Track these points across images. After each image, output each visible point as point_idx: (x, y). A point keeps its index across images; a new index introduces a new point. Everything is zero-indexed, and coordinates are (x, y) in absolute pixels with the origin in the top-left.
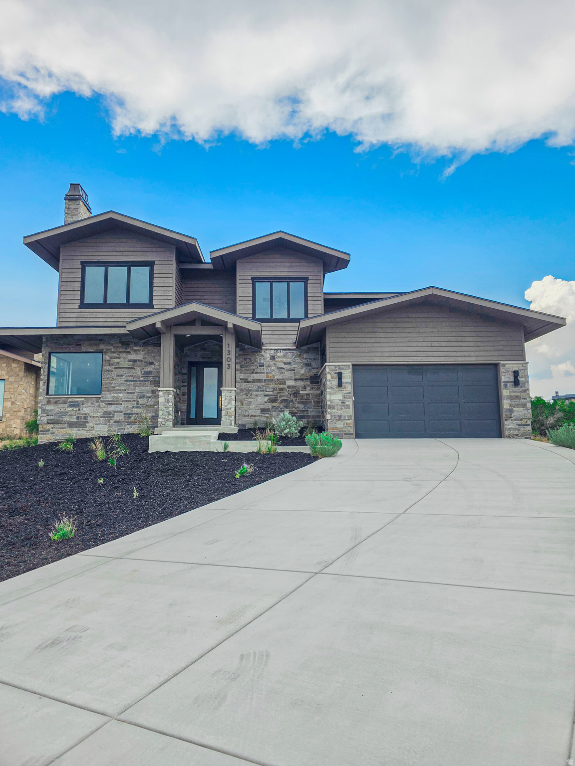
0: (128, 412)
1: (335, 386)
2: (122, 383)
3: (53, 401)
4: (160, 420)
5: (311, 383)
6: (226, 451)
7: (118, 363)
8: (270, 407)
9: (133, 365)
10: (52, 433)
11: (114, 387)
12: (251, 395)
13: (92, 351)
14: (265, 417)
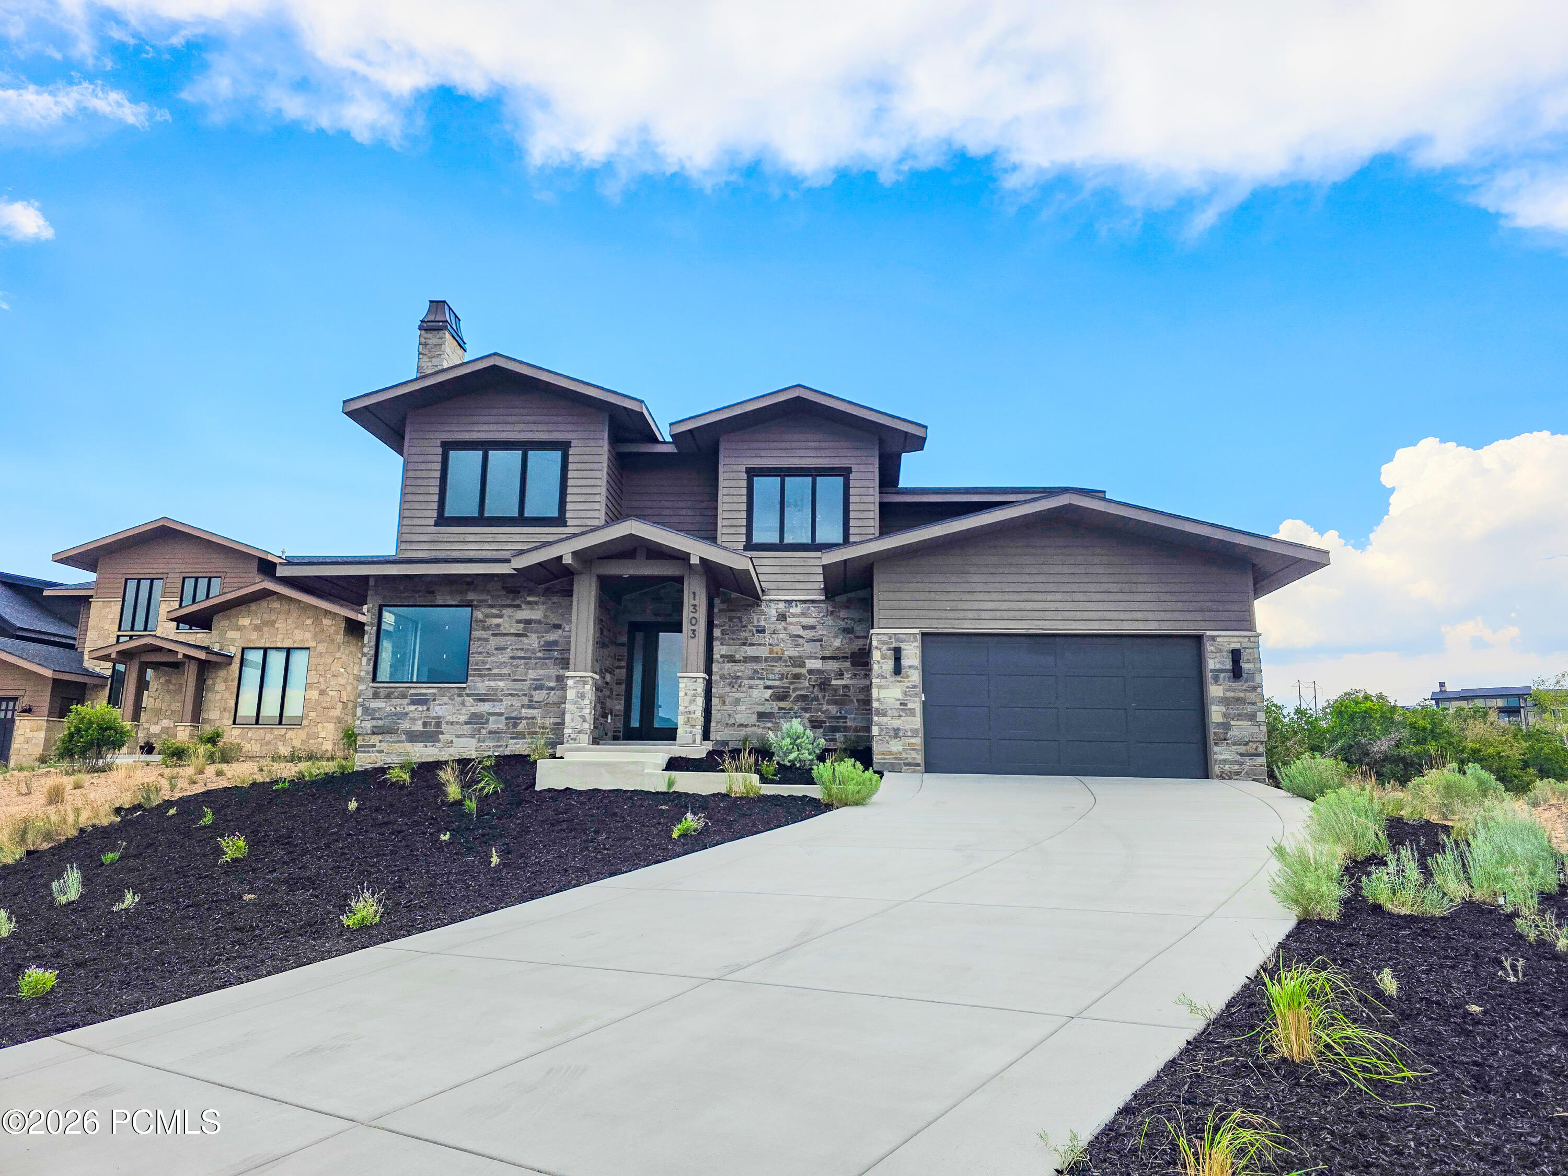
0: (513, 715)
1: (888, 673)
2: (504, 662)
3: (383, 692)
4: (567, 731)
5: (853, 664)
6: (672, 790)
7: (498, 625)
8: (775, 710)
9: (525, 629)
10: (379, 752)
11: (490, 669)
12: (740, 686)
13: (454, 603)
14: (764, 728)
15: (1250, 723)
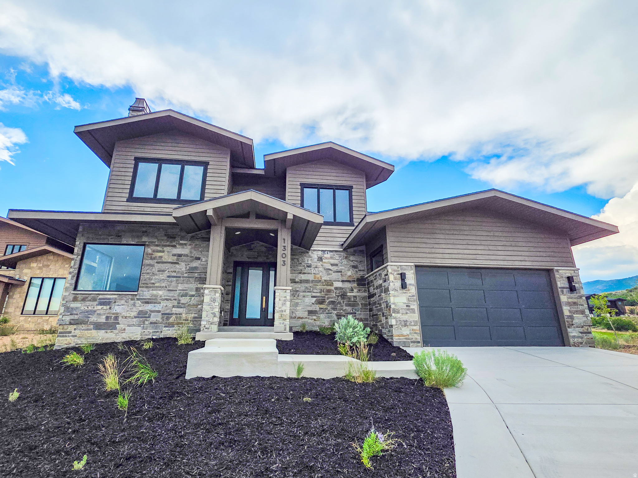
0: (167, 312)
1: (399, 288)
2: (163, 279)
3: (80, 297)
4: (203, 323)
5: (358, 285)
6: (301, 376)
7: (161, 257)
8: (318, 309)
9: (178, 259)
10: (73, 336)
11: (153, 283)
12: (298, 296)
13: (133, 243)
14: (312, 319)
15: (582, 316)
